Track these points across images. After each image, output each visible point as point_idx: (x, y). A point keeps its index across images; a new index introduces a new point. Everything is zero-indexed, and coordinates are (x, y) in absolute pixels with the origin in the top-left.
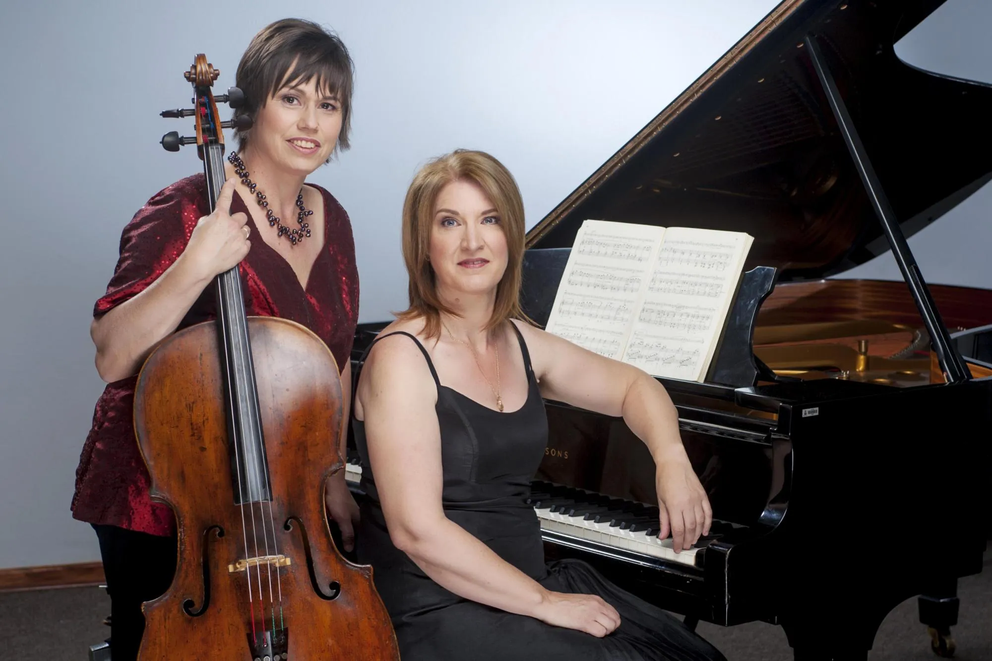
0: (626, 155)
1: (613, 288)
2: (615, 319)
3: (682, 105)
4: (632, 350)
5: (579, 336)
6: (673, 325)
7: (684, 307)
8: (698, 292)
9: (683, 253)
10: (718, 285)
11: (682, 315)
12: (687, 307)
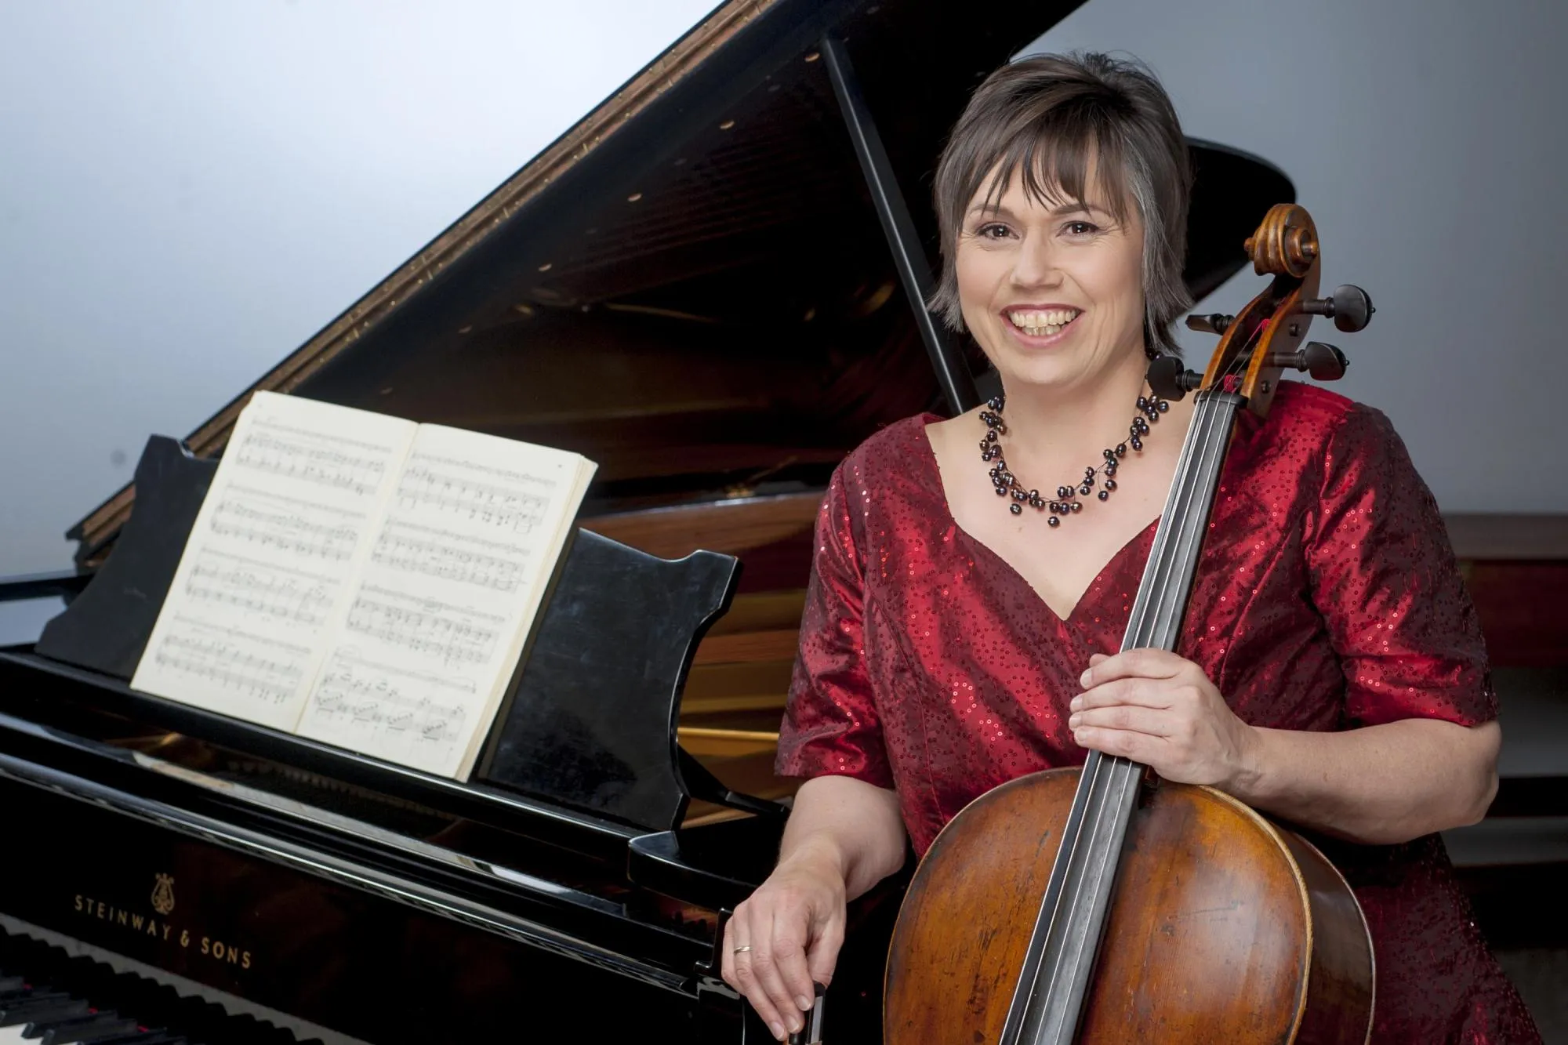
0: (434, 264)
1: (300, 547)
2: (298, 616)
3: (556, 165)
4: (326, 691)
5: (221, 647)
6: (415, 644)
7: (441, 605)
8: (473, 576)
9: (448, 485)
10: (514, 564)
11: (436, 622)
12: (448, 608)
